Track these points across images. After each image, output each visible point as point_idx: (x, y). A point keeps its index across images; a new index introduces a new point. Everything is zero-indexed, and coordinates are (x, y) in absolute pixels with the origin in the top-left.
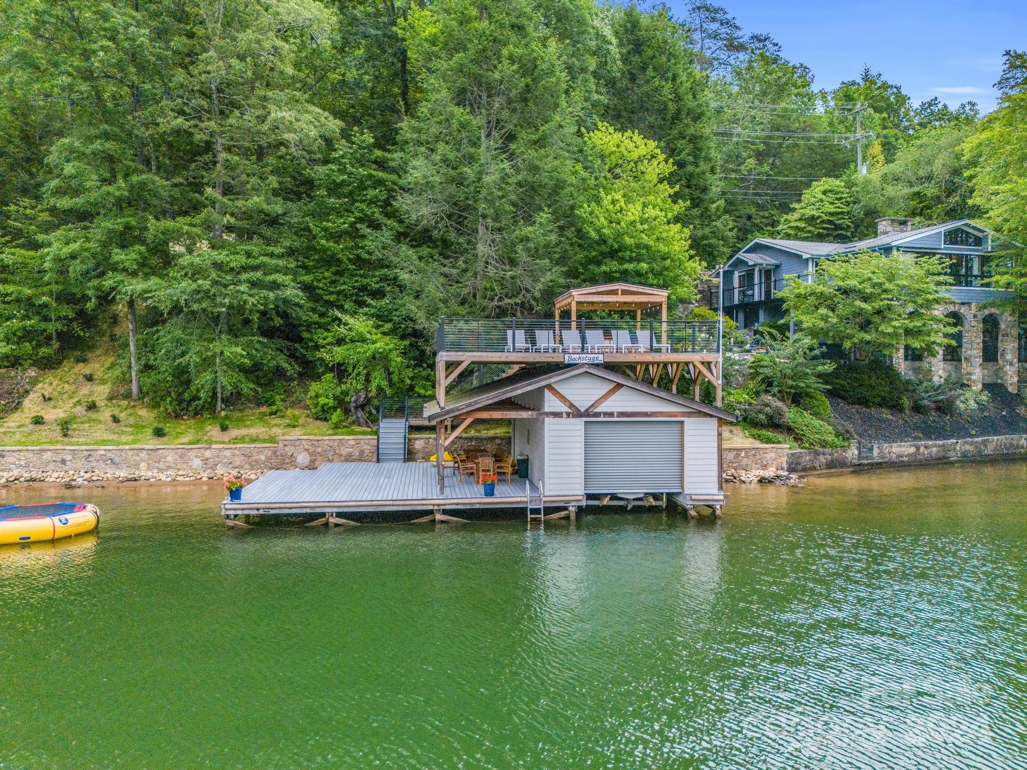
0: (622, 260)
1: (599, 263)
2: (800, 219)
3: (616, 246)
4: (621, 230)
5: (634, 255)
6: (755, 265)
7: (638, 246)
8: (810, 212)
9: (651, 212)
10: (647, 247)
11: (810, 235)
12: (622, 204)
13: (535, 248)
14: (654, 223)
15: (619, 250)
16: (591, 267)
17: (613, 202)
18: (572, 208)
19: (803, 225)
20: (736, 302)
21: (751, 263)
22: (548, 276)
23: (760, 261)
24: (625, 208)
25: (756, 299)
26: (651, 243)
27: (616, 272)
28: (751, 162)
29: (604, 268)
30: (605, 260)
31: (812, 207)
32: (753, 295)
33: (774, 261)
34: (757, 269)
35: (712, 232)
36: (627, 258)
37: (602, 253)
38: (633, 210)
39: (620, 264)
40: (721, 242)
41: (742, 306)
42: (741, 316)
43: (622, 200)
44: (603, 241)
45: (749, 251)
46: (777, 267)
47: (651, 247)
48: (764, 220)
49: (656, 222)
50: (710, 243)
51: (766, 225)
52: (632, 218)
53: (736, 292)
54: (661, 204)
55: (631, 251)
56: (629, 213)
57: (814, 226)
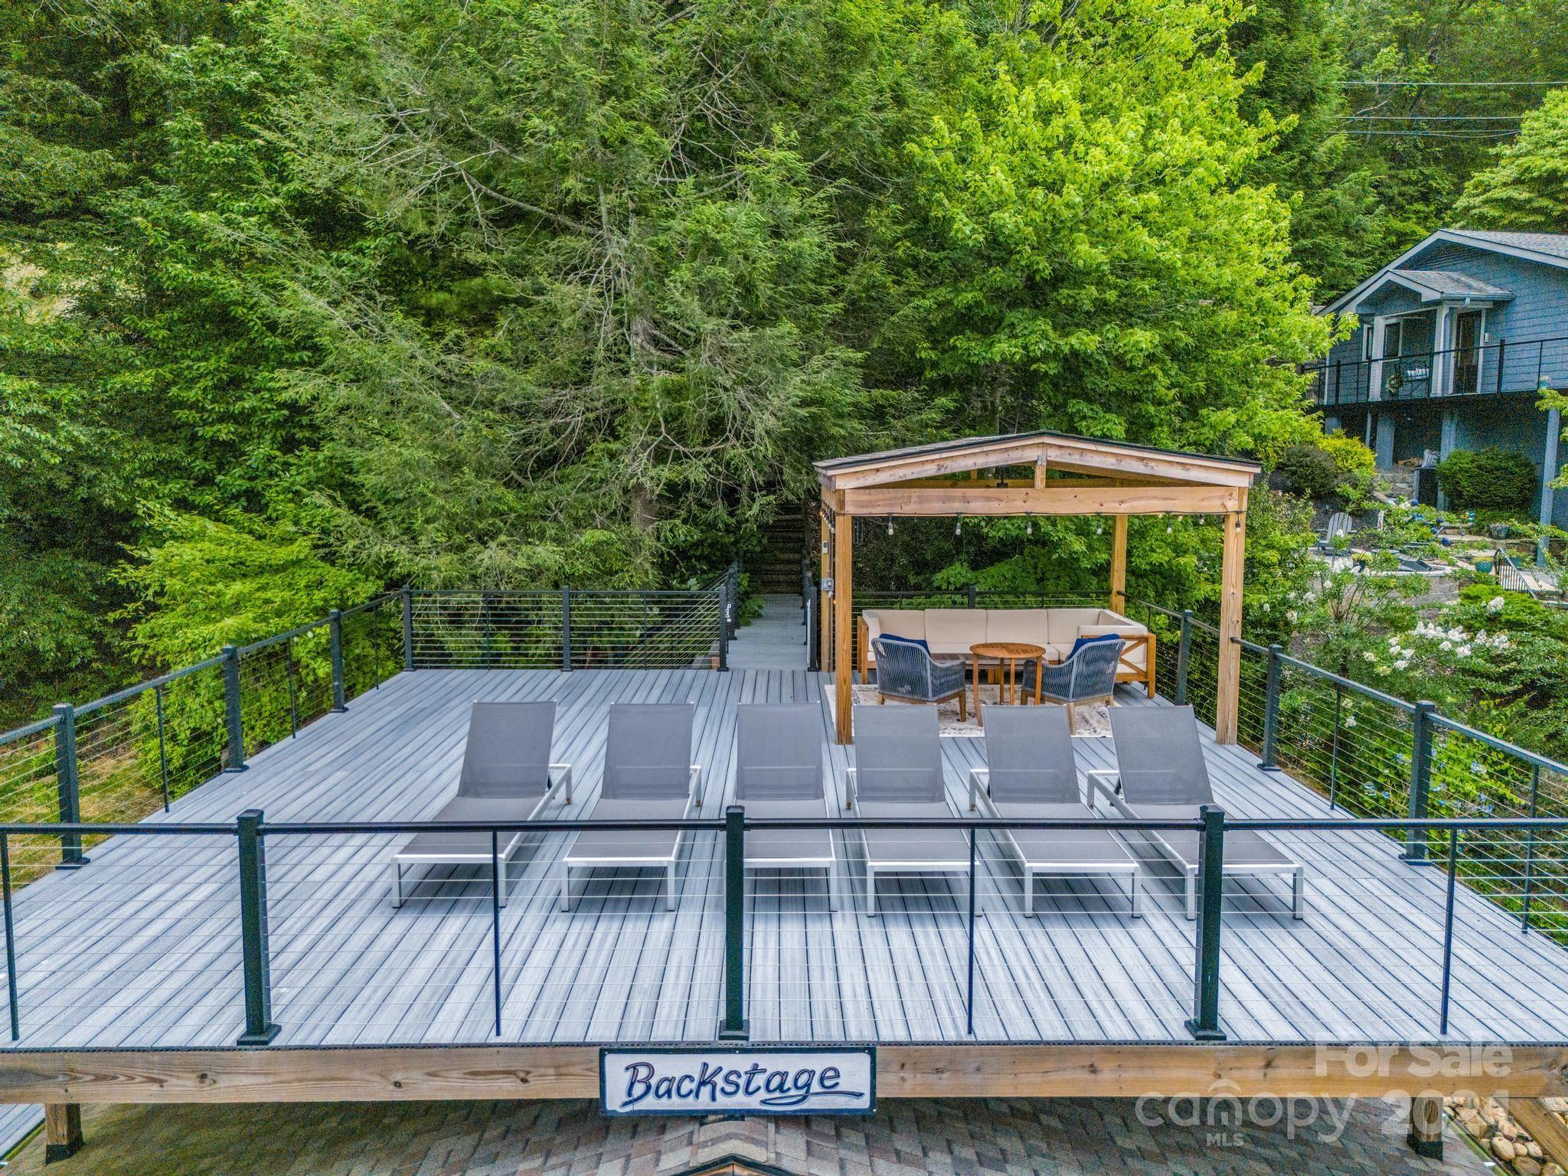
0: (1069, 319)
1: (987, 327)
2: (1518, 182)
3: (1044, 267)
4: (1066, 214)
5: (1111, 296)
6: (1438, 303)
7: (1124, 268)
8: (1543, 163)
9: (1177, 145)
10: (1157, 270)
11: (1541, 218)
12: (1074, 117)
13: (739, 281)
14: (1183, 182)
15: (1057, 280)
16: (959, 342)
17: (1045, 115)
18: (897, 135)
19: (1525, 195)
20: (1375, 393)
21: (1428, 295)
22: (795, 384)
23: (1452, 290)
24: (1082, 132)
25: (1437, 391)
26: (1174, 256)
27: (1045, 357)
28: (1389, 56)
29: (1004, 347)
30: (1012, 316)
31: (1549, 150)
32: (1428, 380)
33: (1492, 291)
34: (1443, 313)
35: (1318, 217)
36: (1088, 306)
37: (998, 295)
38: (1110, 138)
39: (1064, 330)
40: (1345, 243)
41: (1392, 408)
42: (1386, 434)
43: (1075, 108)
44: (998, 248)
45: (1416, 263)
46: (1500, 305)
47: (1171, 268)
48: (1410, 190)
49: (1190, 181)
50: (1316, 246)
51: (1412, 200)
52: (1107, 168)
53: (1377, 370)
54: (1208, 120)
55: (1100, 283)
56: (1097, 153)
57: (1552, 196)
